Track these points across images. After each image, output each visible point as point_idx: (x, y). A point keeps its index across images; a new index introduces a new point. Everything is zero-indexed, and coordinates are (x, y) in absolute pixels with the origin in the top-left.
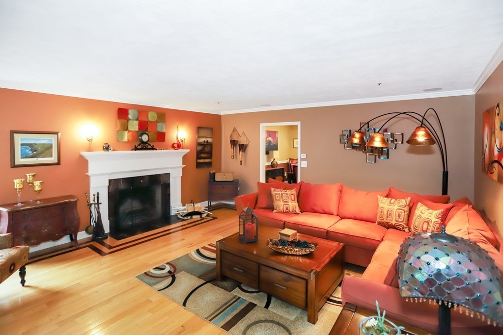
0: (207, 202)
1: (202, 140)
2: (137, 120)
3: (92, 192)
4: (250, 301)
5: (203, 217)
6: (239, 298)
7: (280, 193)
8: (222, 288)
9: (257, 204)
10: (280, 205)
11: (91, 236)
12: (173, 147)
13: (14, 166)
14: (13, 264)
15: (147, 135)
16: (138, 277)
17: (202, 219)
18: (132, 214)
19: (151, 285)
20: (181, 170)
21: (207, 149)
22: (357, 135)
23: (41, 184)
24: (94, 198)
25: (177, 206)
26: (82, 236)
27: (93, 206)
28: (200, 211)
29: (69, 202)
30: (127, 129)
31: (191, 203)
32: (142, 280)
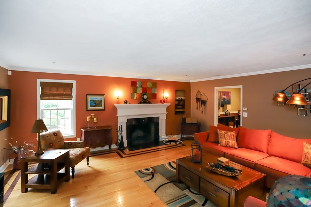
0: (181, 135)
1: (178, 98)
2: (141, 87)
3: (119, 125)
4: (194, 199)
5: (177, 143)
6: (187, 195)
7: (224, 133)
8: (178, 187)
9: (208, 139)
10: (223, 141)
11: (118, 147)
12: (161, 102)
13: (87, 110)
14: (84, 155)
15: (147, 95)
16: (135, 172)
17: (177, 145)
18: (138, 138)
19: (141, 177)
20: (165, 116)
21: (181, 103)
22: (281, 95)
23: (97, 119)
24: (120, 128)
25: (163, 136)
26: (114, 146)
27: (119, 132)
28: (175, 140)
29: (108, 129)
30: (136, 92)
31: (171, 135)
32: (137, 174)
